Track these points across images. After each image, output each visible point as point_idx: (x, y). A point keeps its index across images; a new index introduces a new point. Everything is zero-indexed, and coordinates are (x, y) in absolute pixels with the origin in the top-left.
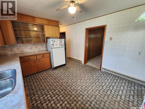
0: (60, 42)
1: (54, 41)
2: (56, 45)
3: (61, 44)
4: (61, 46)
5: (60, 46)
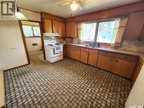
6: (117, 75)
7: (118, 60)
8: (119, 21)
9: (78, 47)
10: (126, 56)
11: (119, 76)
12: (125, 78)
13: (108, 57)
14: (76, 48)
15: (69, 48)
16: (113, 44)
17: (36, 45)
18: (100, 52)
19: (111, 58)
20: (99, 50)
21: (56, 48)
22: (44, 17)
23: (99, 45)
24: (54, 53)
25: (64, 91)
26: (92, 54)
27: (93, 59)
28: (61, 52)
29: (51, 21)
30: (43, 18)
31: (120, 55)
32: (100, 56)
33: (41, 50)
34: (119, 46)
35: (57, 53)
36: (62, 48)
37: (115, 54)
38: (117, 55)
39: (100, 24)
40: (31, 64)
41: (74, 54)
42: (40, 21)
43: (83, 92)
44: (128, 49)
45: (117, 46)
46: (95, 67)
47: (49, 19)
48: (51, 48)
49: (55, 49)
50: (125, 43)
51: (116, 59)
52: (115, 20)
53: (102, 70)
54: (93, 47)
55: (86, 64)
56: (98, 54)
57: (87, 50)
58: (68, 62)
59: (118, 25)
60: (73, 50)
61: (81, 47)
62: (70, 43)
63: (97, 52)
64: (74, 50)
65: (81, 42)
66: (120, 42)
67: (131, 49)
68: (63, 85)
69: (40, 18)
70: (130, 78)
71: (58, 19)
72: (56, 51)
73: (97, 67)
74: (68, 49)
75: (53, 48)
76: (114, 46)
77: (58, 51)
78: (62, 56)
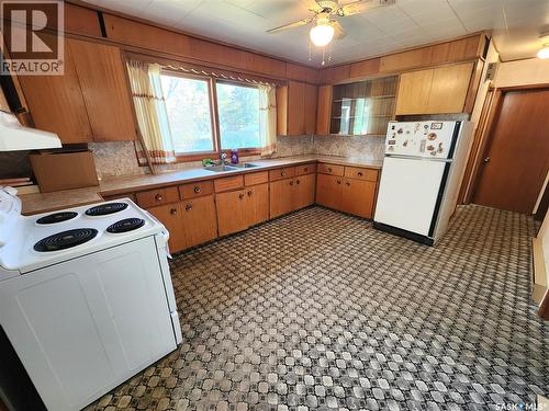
0: (426, 137)
1: (400, 132)
2: (405, 144)
3: (429, 143)
4: (427, 153)
5: (421, 150)
7: (299, 178)
13: (286, 180)
16: (267, 148)
19: (291, 180)
26: (253, 190)
27: (257, 203)
32: (272, 185)
39: (219, 87)
51: (296, 180)
56: (269, 181)
60: (168, 208)
61: (214, 180)
63: (265, 177)
64: (178, 205)
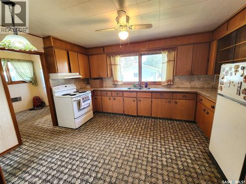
6: (179, 120)
7: (177, 101)
8: (166, 54)
9: (118, 93)
10: (184, 94)
11: (181, 121)
12: (188, 121)
13: (165, 100)
14: (114, 94)
15: (101, 95)
16: (164, 82)
17: (17, 101)
18: (153, 94)
19: (169, 100)
20: (152, 92)
21: (83, 99)
22: (53, 45)
23: (147, 85)
24: (79, 109)
25: (131, 166)
26: (142, 99)
27: (144, 105)
28: (89, 106)
29: (65, 52)
30: (52, 47)
31: (178, 94)
32: (153, 100)
33: (31, 110)
34: (172, 83)
35: (84, 108)
36: (90, 98)
37: (171, 94)
38: (175, 94)
39: (143, 57)
40: (27, 144)
41: (112, 104)
42: (43, 51)
43: (157, 156)
44: (181, 86)
45: (170, 83)
46: (149, 117)
47: (62, 49)
48: (74, 99)
49: (82, 101)
50: (177, 80)
51: (174, 101)
52: (161, 53)
53: (160, 118)
54: (140, 89)
55: (135, 116)
56: (152, 98)
57: (134, 95)
58: (105, 119)
59: (166, 60)
60: (108, 98)
61: (123, 92)
62: (100, 88)
63: (149, 95)
64: (111, 98)
65: (119, 83)
66: (172, 79)
67: (184, 86)
68: (122, 158)
69: (43, 46)
70: (193, 120)
71: (76, 49)
72: (83, 105)
73: (153, 116)
74: (99, 98)
75: (77, 99)
76: (166, 84)
77: (86, 103)
78: (92, 112)
